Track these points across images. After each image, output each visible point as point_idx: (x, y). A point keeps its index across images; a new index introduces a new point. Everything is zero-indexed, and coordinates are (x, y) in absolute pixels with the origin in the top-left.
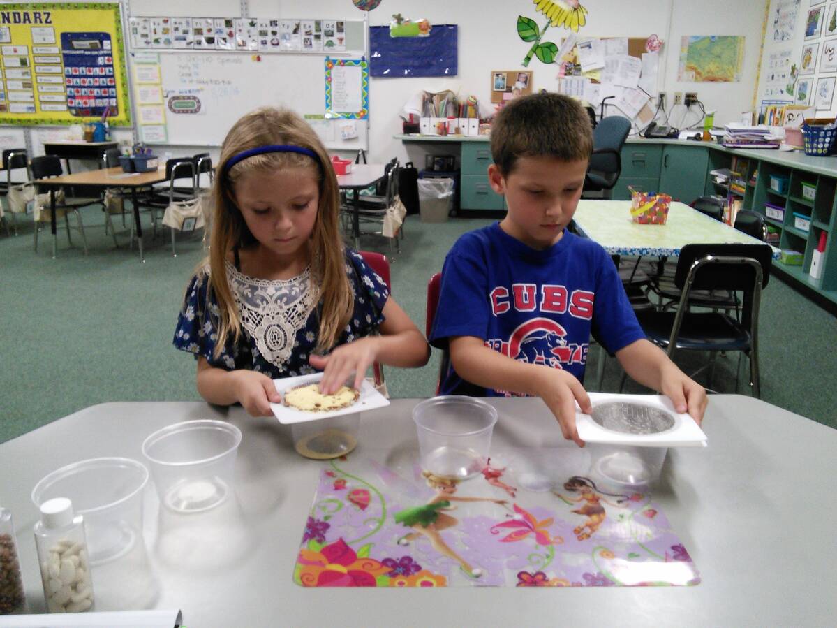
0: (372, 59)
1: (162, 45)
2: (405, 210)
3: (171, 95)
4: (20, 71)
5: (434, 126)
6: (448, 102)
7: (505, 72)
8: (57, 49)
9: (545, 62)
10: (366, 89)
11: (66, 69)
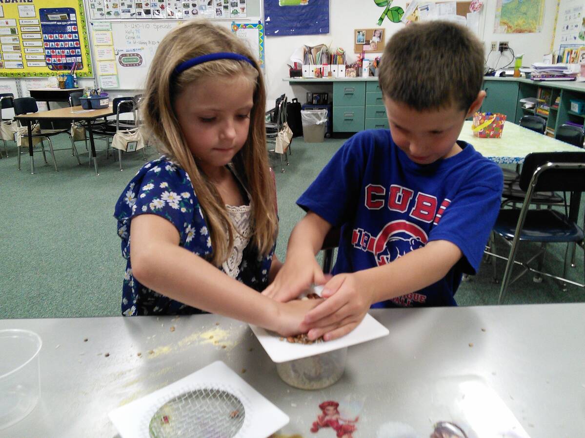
0: (266, 22)
1: (113, 16)
2: (292, 134)
3: (120, 53)
4: (11, 38)
5: (313, 71)
6: (322, 53)
7: (364, 30)
8: (37, 21)
9: (394, 22)
10: (263, 45)
11: (44, 35)
